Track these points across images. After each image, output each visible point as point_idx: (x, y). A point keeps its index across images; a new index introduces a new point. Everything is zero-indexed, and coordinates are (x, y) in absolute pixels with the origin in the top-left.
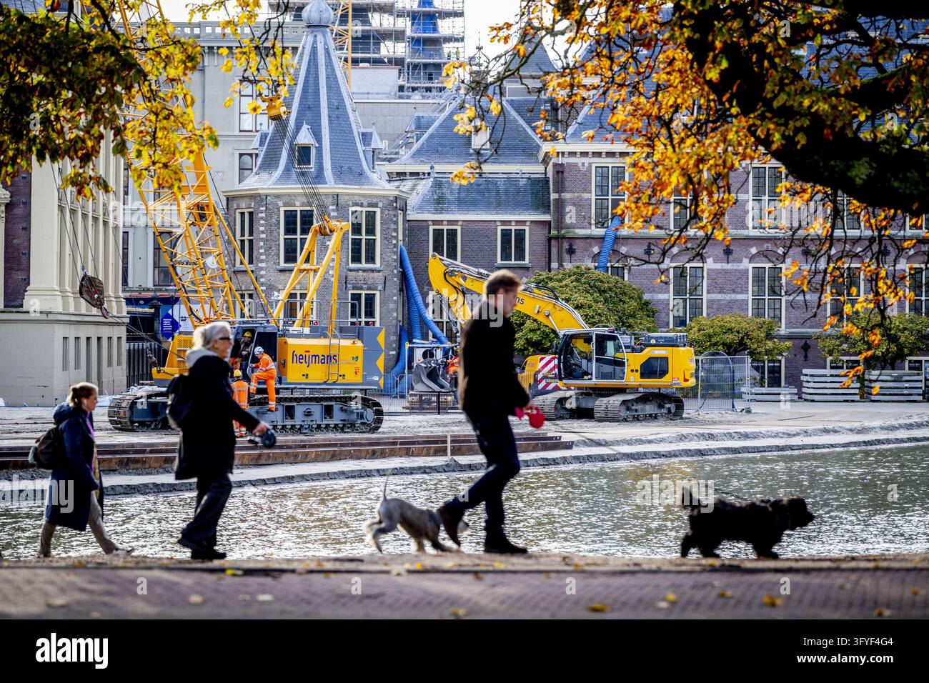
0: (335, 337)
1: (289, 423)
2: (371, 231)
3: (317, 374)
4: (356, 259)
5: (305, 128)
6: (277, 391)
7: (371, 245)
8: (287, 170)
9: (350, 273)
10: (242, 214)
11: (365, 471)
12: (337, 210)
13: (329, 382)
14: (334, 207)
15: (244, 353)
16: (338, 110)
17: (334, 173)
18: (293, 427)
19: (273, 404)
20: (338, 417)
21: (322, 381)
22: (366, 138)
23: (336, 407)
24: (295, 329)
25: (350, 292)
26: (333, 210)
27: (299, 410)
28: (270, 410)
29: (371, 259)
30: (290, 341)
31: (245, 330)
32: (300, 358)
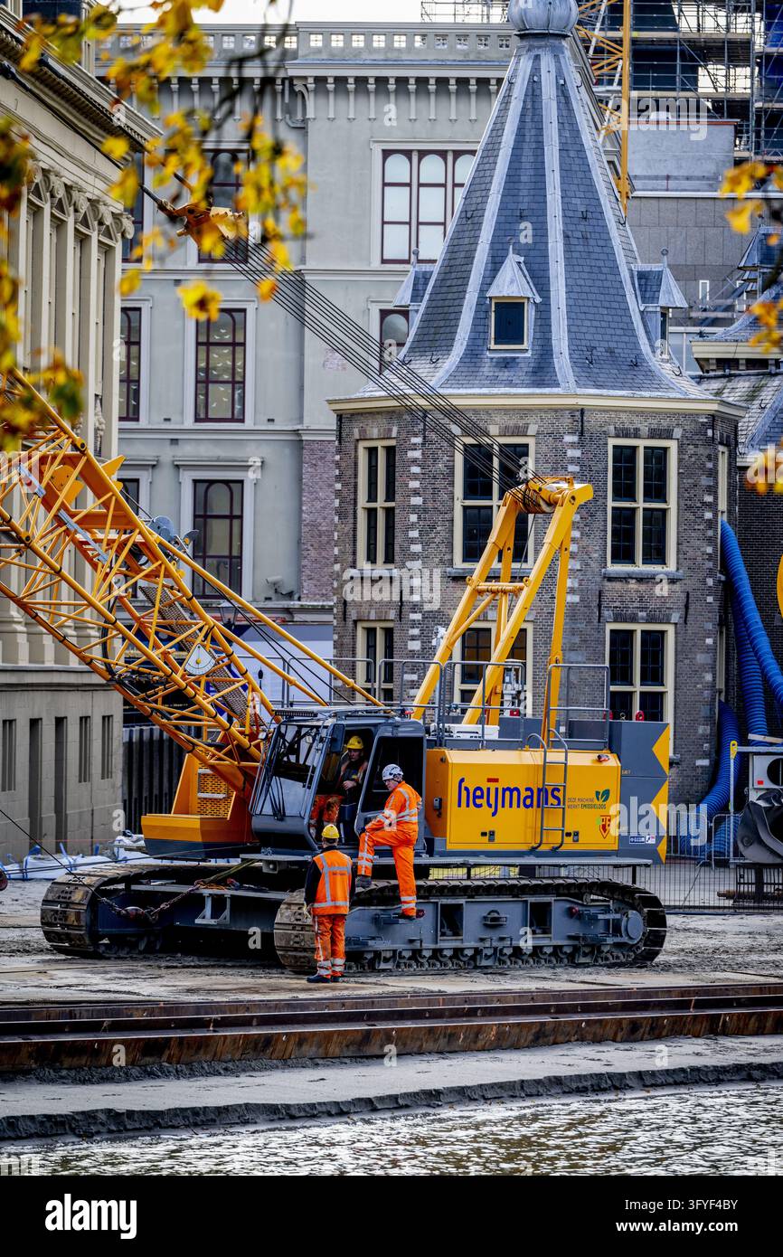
0: (556, 745)
1: (448, 944)
2: (656, 489)
3: (515, 827)
4: (623, 553)
5: (512, 260)
6: (422, 871)
7: (656, 522)
8: (473, 354)
9: (609, 585)
10: (372, 452)
11: (611, 1076)
12: (581, 444)
13: (543, 848)
14: (575, 438)
15: (349, 784)
16: (584, 223)
17: (574, 363)
18: (458, 952)
19: (410, 902)
20: (562, 930)
21: (525, 848)
22: (647, 284)
23: (558, 907)
24: (464, 728)
25: (609, 627)
26: (572, 445)
27: (473, 914)
28: (405, 916)
29: (656, 553)
30: (454, 757)
31: (349, 733)
32: (475, 797)
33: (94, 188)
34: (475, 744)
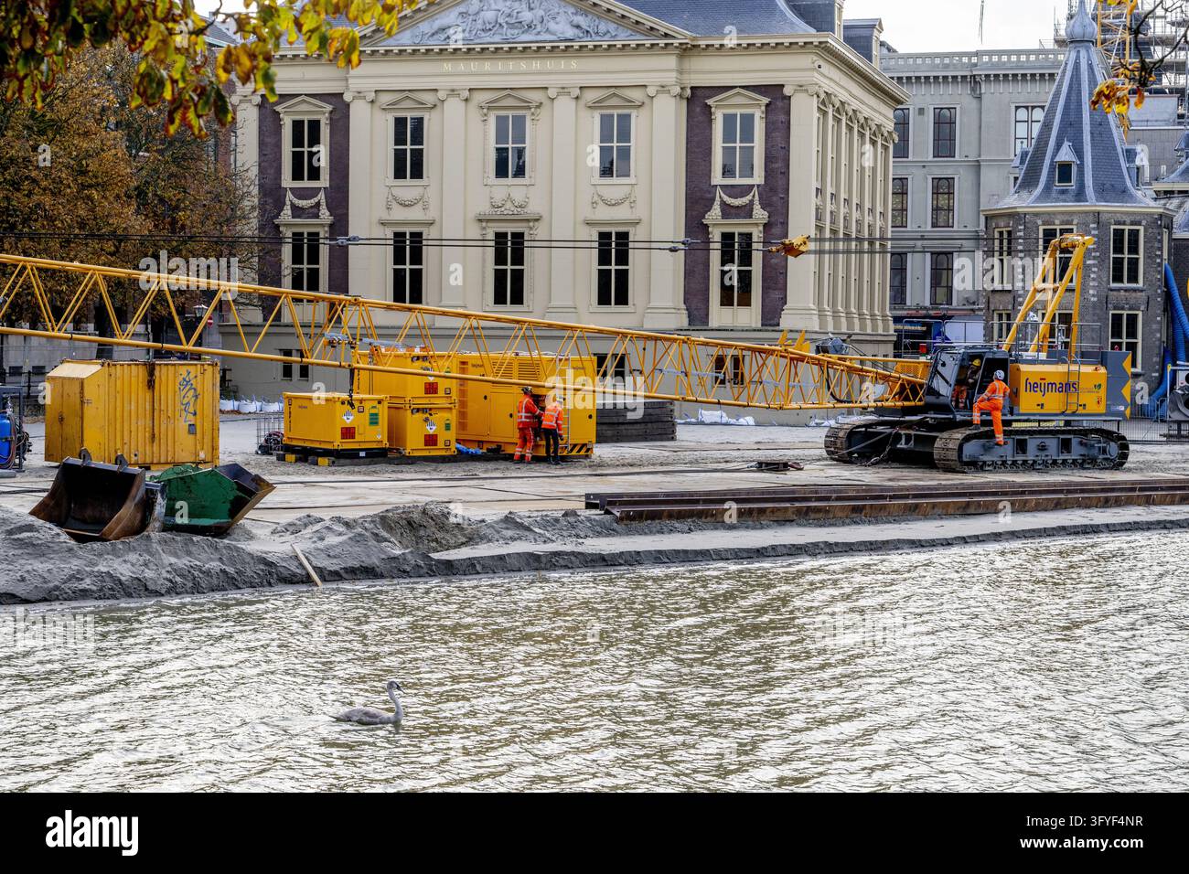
0: (1075, 362)
1: (1020, 458)
2: (1134, 249)
3: (1053, 402)
4: (1117, 279)
5: (1066, 144)
7: (1134, 263)
8: (1048, 188)
9: (1110, 294)
10: (1001, 233)
11: (1092, 526)
12: (1098, 228)
13: (1068, 412)
14: (1095, 225)
15: (971, 381)
16: (1101, 126)
17: (1095, 191)
18: (1025, 462)
19: (1000, 437)
20: (1077, 451)
21: (1059, 412)
22: (1130, 155)
23: (1075, 441)
25: (1111, 312)
26: (1094, 228)
27: (1032, 444)
28: (997, 444)
29: (1133, 278)
31: (973, 357)
32: (1034, 387)
33: (878, 119)
34: (1034, 362)
